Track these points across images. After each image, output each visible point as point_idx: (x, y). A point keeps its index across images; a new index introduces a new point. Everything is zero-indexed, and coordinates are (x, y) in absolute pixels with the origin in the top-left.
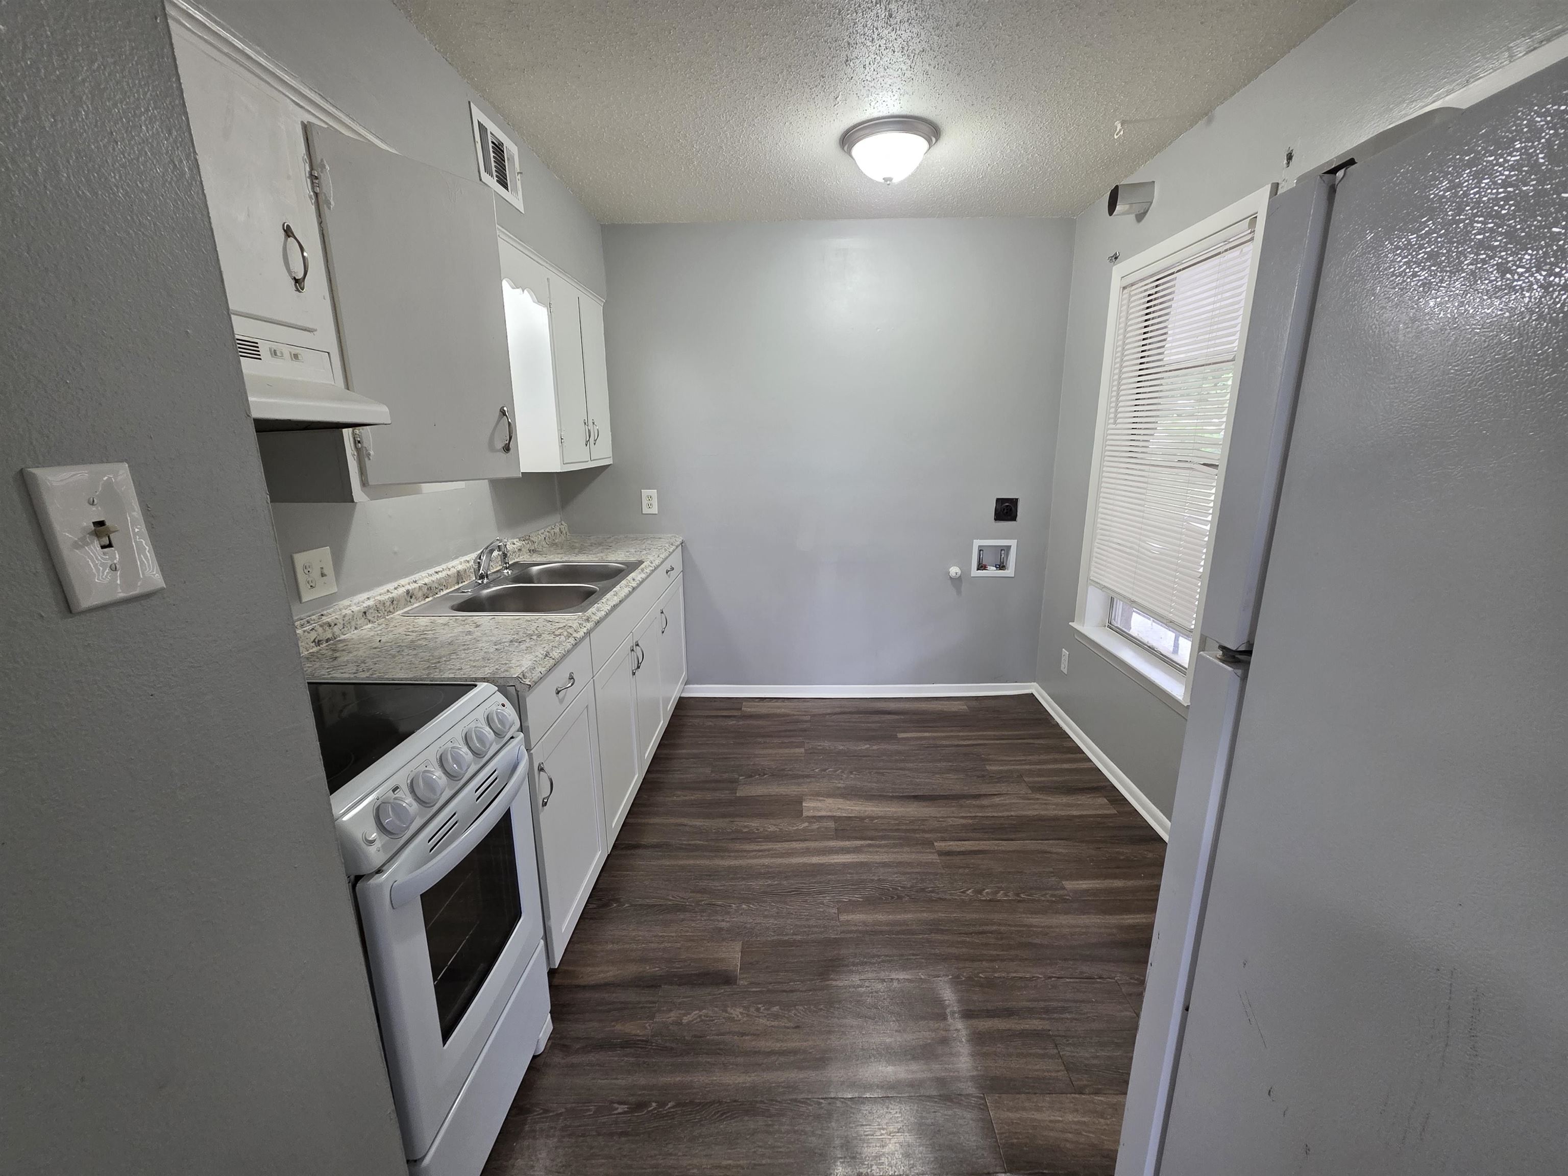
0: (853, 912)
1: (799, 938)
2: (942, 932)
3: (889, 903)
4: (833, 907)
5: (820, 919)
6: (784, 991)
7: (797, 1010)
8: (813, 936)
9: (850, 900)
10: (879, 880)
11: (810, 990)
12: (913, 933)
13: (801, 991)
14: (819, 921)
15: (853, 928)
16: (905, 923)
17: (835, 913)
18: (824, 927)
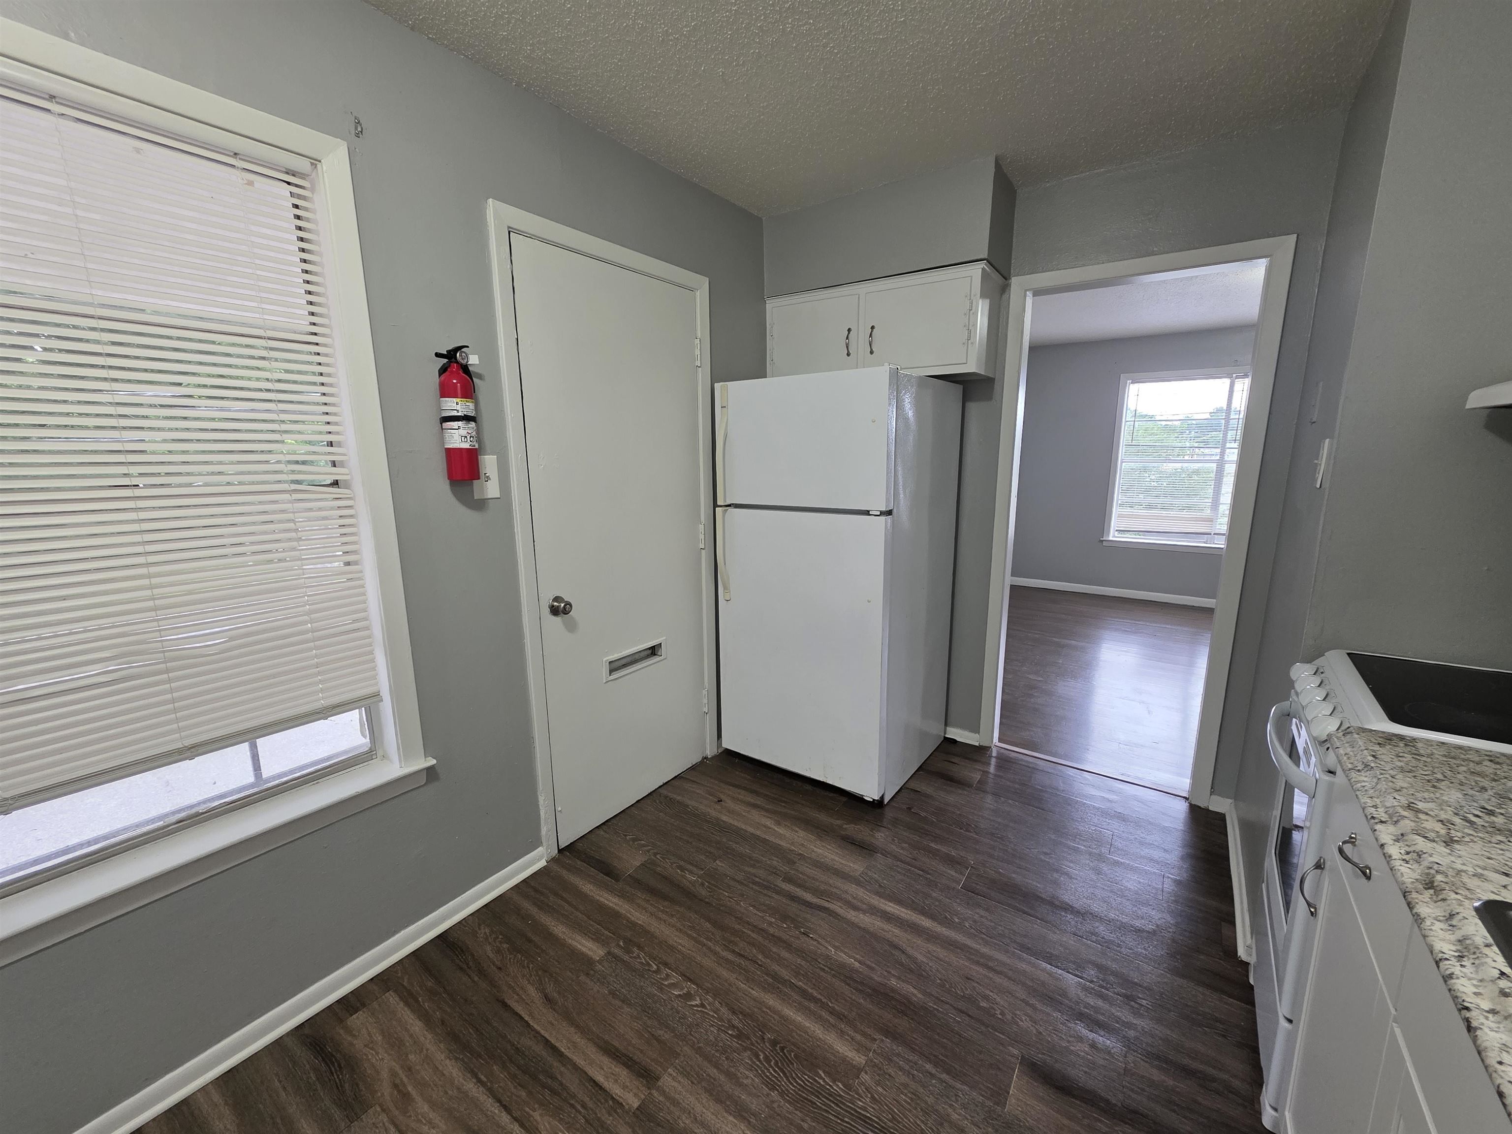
0: (844, 1060)
1: (928, 1067)
2: (776, 977)
3: (794, 1044)
4: (863, 1084)
5: (890, 1075)
6: (969, 1016)
7: (963, 992)
8: (911, 1058)
9: (834, 1081)
10: (773, 1089)
11: (942, 1001)
12: (804, 993)
13: (951, 1005)
14: (893, 1074)
15: (858, 1037)
16: (801, 1008)
17: (866, 1073)
18: (891, 1060)
